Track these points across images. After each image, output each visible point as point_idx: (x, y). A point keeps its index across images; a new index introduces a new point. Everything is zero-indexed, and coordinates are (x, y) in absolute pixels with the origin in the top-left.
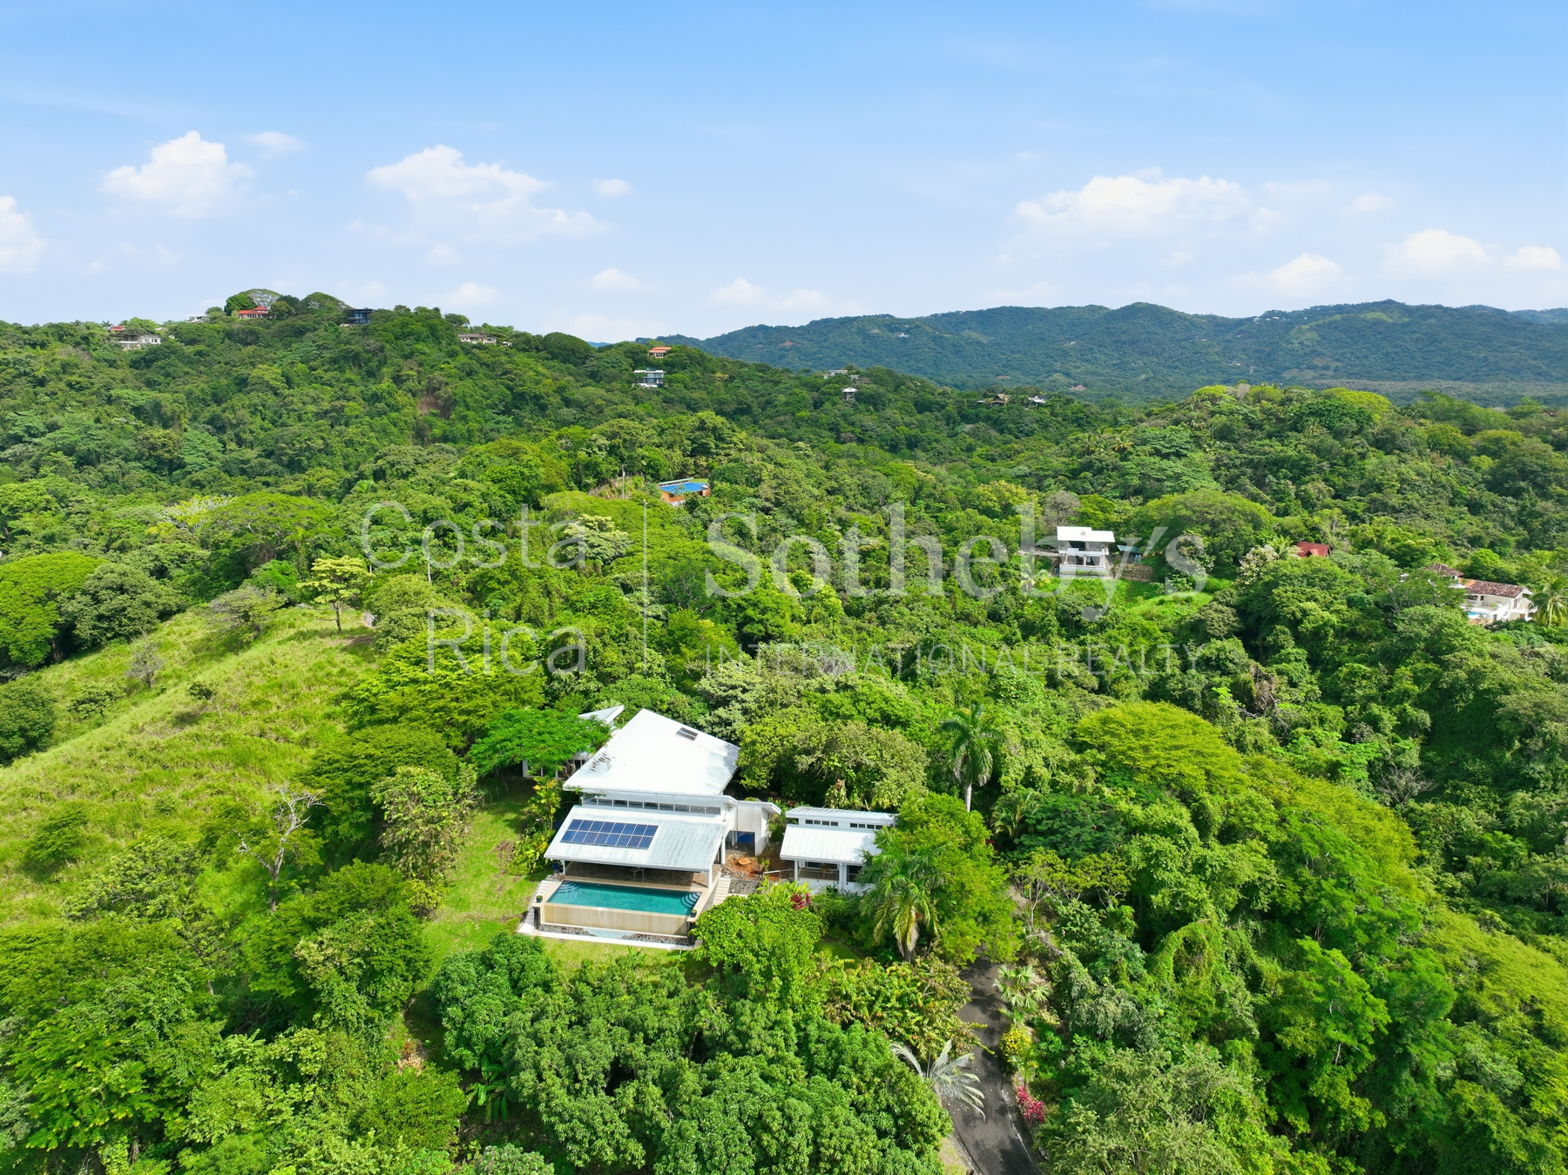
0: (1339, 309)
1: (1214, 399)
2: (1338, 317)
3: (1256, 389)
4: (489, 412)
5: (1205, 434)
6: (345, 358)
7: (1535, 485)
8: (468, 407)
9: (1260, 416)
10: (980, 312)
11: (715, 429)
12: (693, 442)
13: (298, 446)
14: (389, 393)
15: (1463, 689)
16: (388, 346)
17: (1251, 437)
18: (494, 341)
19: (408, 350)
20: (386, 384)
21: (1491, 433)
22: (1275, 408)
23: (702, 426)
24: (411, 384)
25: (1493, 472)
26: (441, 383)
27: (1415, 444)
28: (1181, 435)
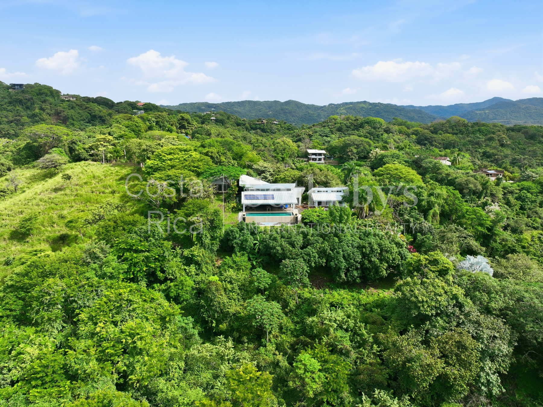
0: (351, 103)
1: (335, 120)
2: (351, 106)
3: (347, 116)
4: (82, 122)
5: (334, 130)
6: (16, 101)
7: (429, 142)
8: (73, 120)
9: (349, 124)
10: (238, 102)
11: (187, 120)
12: (180, 124)
13: (4, 132)
14: (40, 114)
15: (444, 179)
16: (34, 98)
17: (348, 130)
18: (75, 99)
19: (42, 99)
20: (37, 111)
21: (415, 129)
22: (353, 122)
23: (183, 119)
24: (49, 111)
25: (417, 139)
26: (61, 111)
27: (396, 131)
28: (327, 130)
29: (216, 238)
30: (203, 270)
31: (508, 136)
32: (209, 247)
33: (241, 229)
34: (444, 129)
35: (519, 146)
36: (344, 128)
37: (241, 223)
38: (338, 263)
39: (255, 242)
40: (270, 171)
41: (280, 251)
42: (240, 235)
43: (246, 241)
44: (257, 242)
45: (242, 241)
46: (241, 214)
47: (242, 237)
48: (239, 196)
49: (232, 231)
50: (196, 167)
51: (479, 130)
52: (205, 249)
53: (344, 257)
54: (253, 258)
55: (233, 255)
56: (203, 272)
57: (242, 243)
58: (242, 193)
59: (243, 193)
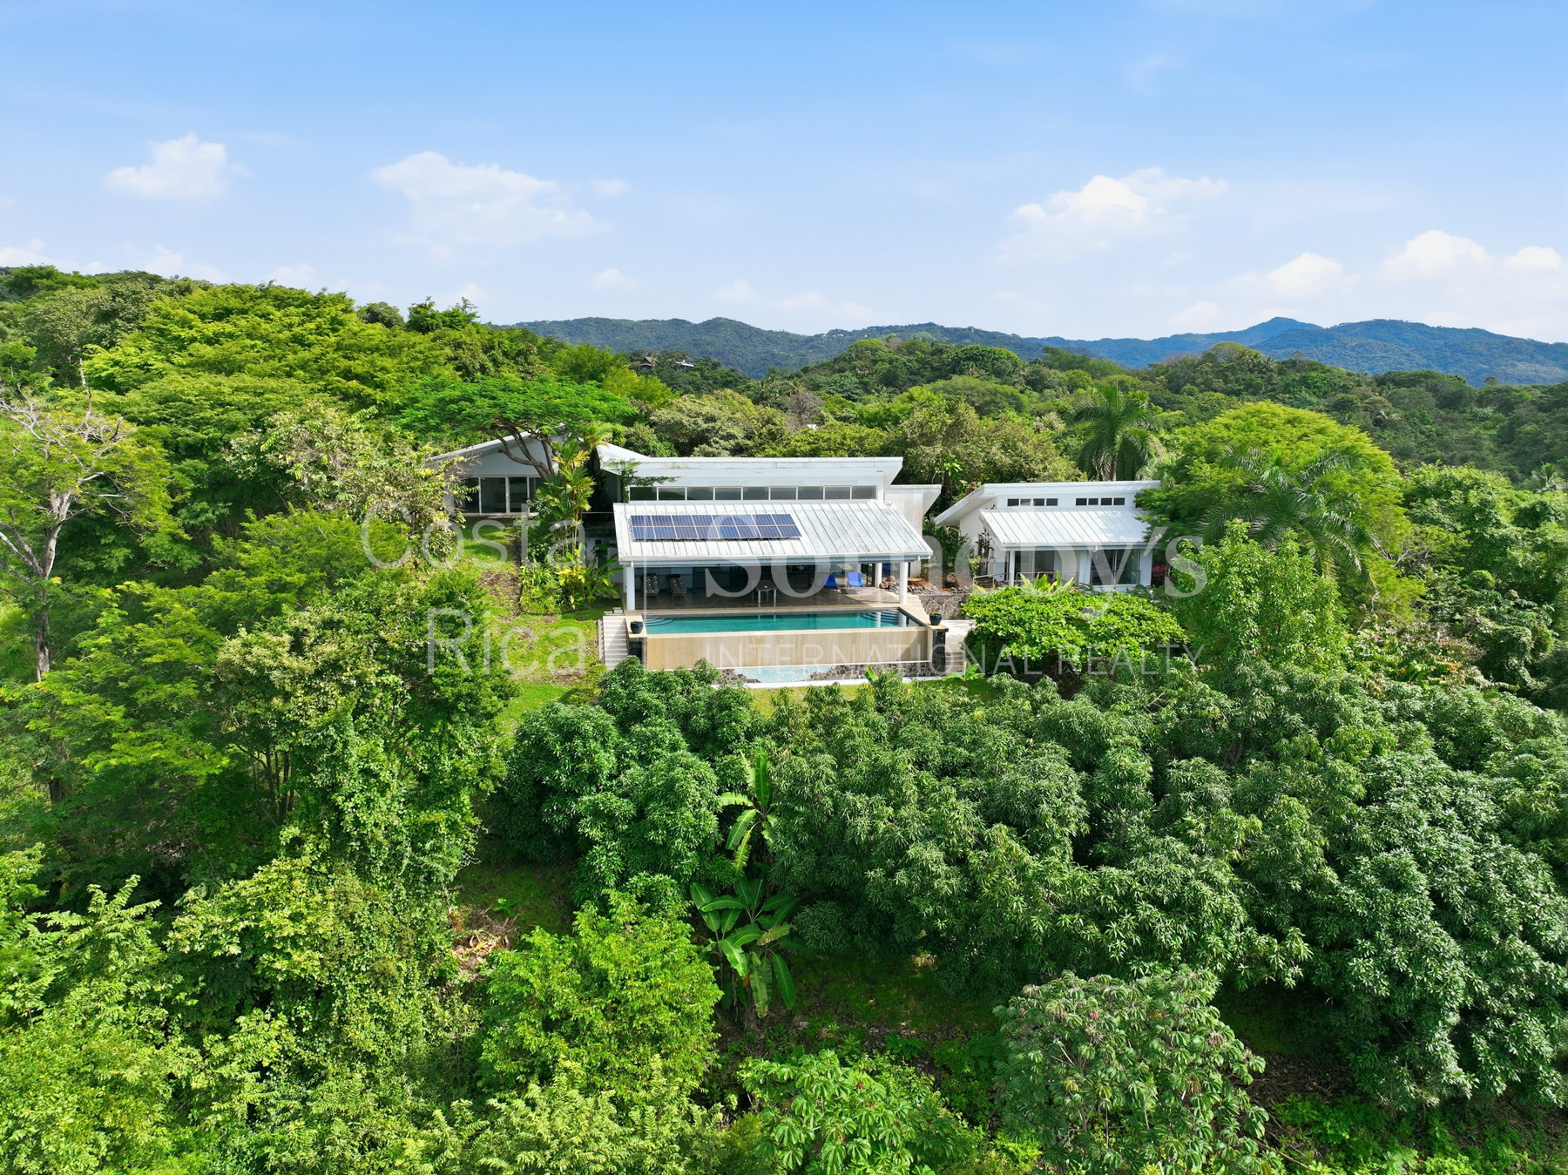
1: (874, 351)
5: (872, 381)
9: (916, 365)
10: (567, 323)
17: (914, 382)
22: (928, 358)
27: (1060, 385)
28: (850, 380)
29: (454, 790)
30: (355, 1034)
31: (1390, 399)
32: (396, 857)
33: (629, 717)
34: (1199, 380)
35: (1424, 428)
36: (903, 375)
37: (625, 672)
38: (1415, 961)
39: (729, 799)
40: (730, 437)
41: (948, 882)
42: (621, 754)
43: (671, 795)
44: (741, 799)
45: (643, 801)
46: (613, 624)
47: (636, 770)
48: (600, 526)
49: (568, 732)
50: (361, 378)
51: (1304, 382)
52: (364, 875)
53: (1443, 909)
54: (721, 913)
55: (582, 920)
56: (352, 1054)
57: (641, 814)
58: (618, 508)
59: (622, 513)
